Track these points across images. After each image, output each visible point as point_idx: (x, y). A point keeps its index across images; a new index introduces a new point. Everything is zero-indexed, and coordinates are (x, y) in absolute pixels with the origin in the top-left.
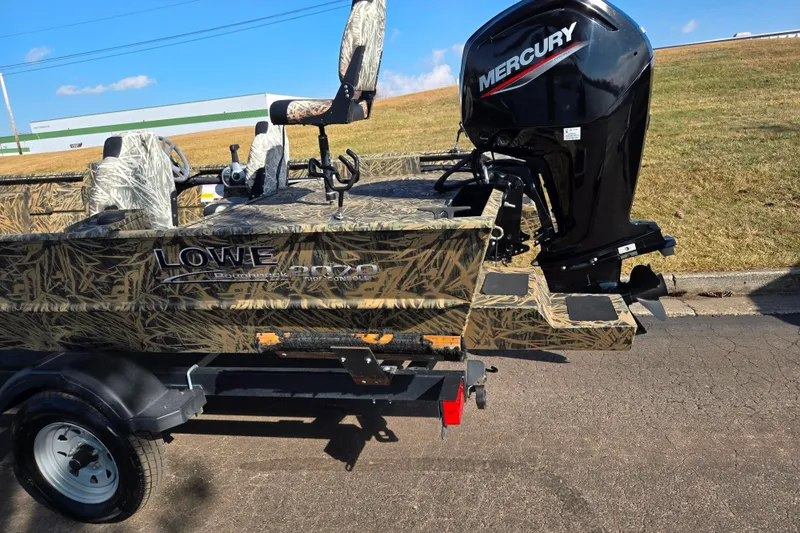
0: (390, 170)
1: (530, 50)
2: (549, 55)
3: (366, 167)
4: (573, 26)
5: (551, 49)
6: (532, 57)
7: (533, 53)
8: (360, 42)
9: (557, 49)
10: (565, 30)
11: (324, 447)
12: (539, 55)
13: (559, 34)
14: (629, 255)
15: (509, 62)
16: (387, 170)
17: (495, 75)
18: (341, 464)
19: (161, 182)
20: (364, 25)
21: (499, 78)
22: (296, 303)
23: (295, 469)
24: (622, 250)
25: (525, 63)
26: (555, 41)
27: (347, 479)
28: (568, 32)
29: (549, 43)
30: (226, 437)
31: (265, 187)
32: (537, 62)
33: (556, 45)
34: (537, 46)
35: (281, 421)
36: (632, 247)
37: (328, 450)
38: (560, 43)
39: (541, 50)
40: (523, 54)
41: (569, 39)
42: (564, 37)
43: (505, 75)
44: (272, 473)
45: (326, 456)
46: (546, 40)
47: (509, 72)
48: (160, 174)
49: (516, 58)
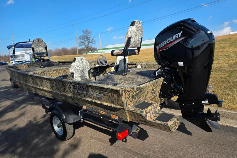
0: (155, 67)
1: (169, 39)
2: (174, 41)
3: (149, 65)
4: (181, 32)
5: (175, 39)
6: (170, 41)
7: (170, 40)
8: (130, 36)
9: (176, 39)
10: (179, 33)
11: (109, 138)
12: (171, 40)
13: (177, 35)
14: (206, 104)
15: (164, 42)
16: (154, 67)
17: (161, 46)
18: (110, 144)
19: (86, 68)
20: (131, 32)
21: (161, 47)
22: (92, 100)
23: (100, 141)
24: (203, 102)
25: (168, 43)
26: (176, 37)
27: (109, 148)
28: (180, 34)
29: (174, 37)
30: (93, 129)
31: (119, 69)
32: (171, 42)
33: (176, 38)
34: (171, 38)
35: (105, 129)
36: (207, 102)
37: (110, 140)
38: (177, 37)
39: (172, 39)
40: (167, 40)
41: (180, 36)
42: (178, 35)
43: (163, 46)
44: (95, 141)
45: (108, 141)
46: (173, 36)
47: (164, 45)
48: (85, 66)
49: (166, 41)
